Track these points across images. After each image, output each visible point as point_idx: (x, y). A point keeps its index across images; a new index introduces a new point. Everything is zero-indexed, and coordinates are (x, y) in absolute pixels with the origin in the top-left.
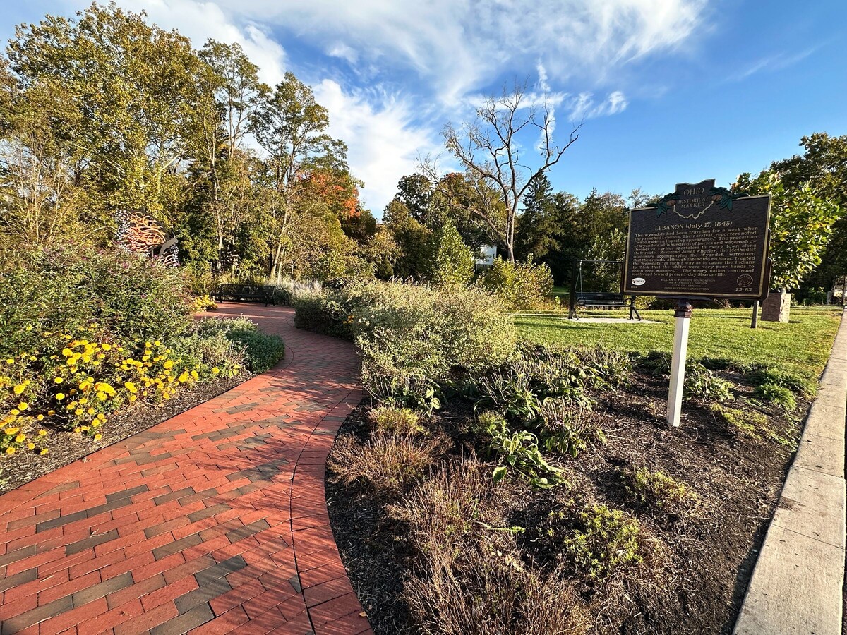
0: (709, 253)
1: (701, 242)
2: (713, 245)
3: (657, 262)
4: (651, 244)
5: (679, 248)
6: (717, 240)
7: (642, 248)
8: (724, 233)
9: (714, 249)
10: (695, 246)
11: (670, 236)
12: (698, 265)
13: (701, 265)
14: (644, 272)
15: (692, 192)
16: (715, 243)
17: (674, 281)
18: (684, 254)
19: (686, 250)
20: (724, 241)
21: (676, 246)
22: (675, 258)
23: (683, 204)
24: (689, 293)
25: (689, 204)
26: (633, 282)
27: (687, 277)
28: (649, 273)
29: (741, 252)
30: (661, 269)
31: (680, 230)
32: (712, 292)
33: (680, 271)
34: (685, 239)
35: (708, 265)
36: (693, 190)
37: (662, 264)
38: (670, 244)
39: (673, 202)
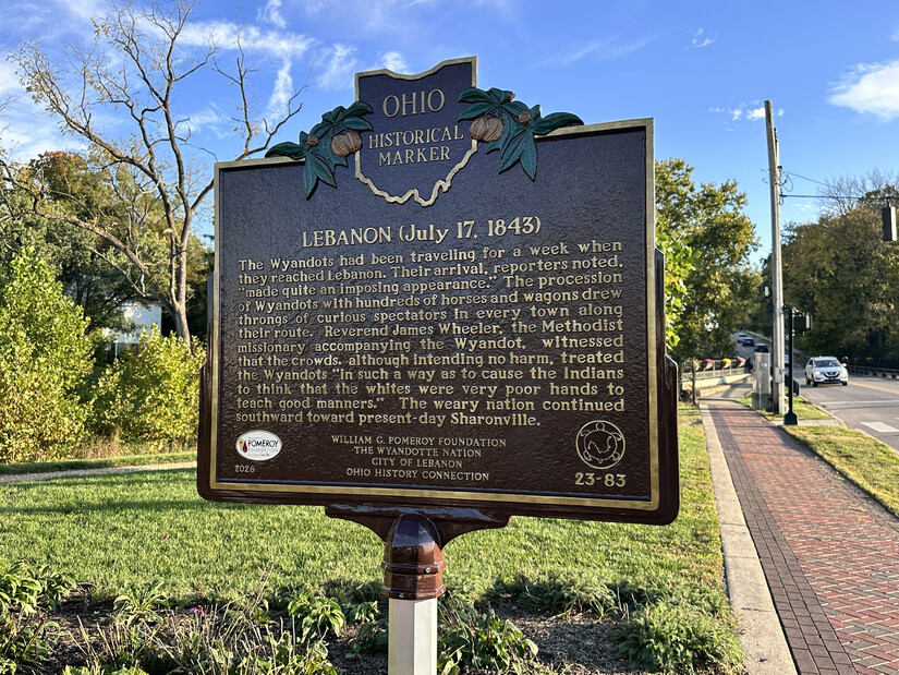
0: (478, 336)
1: (450, 292)
2: (489, 306)
3: (315, 367)
4: (290, 299)
5: (384, 316)
6: (500, 287)
7: (263, 313)
8: (519, 260)
9: (493, 321)
10: (430, 309)
11: (350, 269)
12: (447, 382)
13: (458, 382)
14: (276, 409)
15: (409, 106)
16: (495, 299)
17: (375, 445)
18: (401, 338)
19: (405, 323)
20: (523, 290)
21: (374, 309)
22: (375, 354)
23: (385, 151)
24: (426, 494)
25: (402, 148)
26: (239, 448)
27: (414, 429)
28: (292, 410)
29: (579, 335)
30: (332, 395)
31: (382, 248)
32: (502, 489)
33: (390, 404)
34: (400, 281)
35: (480, 381)
36: (409, 98)
37: (332, 379)
38: (352, 298)
39: (351, 140)
